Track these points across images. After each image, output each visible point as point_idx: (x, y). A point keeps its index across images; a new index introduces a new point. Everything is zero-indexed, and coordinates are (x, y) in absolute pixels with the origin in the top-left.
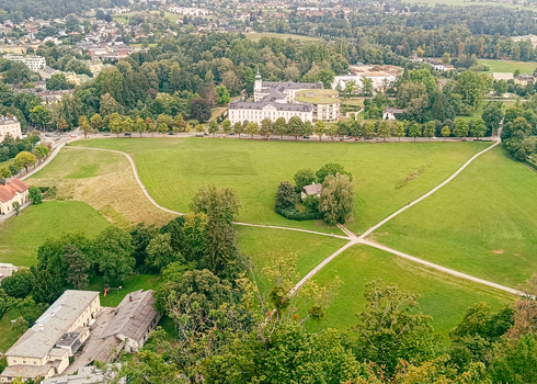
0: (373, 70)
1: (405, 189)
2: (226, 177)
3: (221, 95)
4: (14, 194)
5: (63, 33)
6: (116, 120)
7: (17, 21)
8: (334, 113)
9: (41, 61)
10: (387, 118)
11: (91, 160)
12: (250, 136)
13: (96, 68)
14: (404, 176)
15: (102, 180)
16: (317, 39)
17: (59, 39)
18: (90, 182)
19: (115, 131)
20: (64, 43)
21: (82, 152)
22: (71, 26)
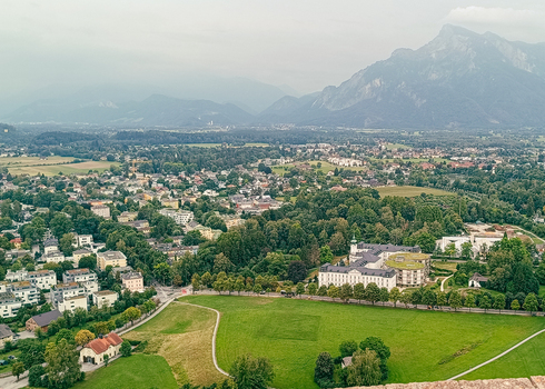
0: (489, 230)
1: (447, 365)
2: (288, 342)
3: (324, 255)
4: (108, 347)
5: (222, 186)
6: (221, 278)
7: (189, 173)
8: (419, 279)
9: (189, 215)
10: (473, 285)
11: (188, 316)
12: (330, 299)
13: (233, 223)
14: (454, 350)
15: (187, 337)
16: (450, 194)
17: (217, 191)
18: (176, 338)
19: (216, 289)
20: (220, 196)
21: (184, 308)
22: (232, 179)
